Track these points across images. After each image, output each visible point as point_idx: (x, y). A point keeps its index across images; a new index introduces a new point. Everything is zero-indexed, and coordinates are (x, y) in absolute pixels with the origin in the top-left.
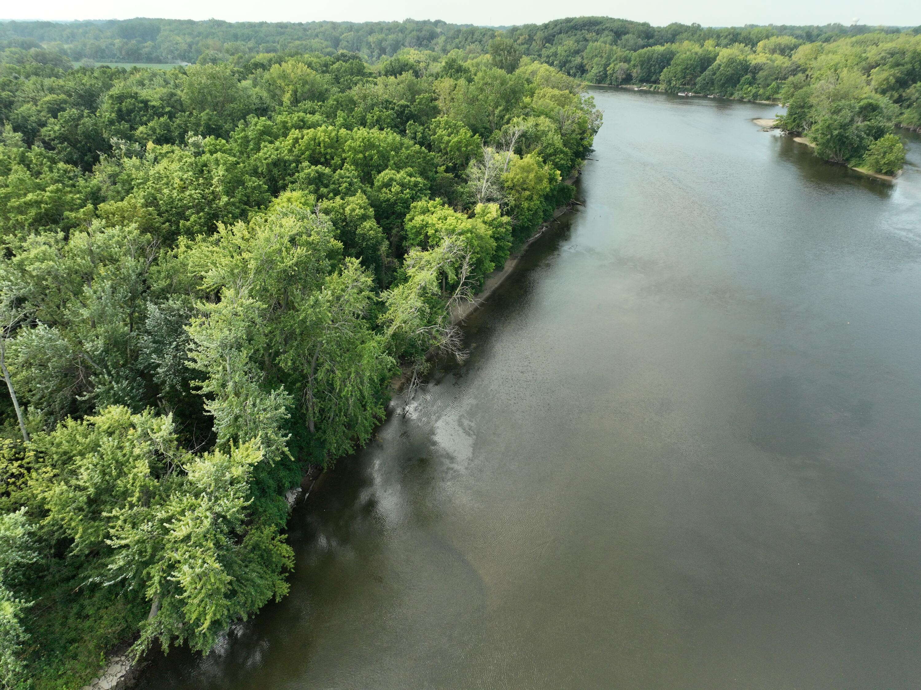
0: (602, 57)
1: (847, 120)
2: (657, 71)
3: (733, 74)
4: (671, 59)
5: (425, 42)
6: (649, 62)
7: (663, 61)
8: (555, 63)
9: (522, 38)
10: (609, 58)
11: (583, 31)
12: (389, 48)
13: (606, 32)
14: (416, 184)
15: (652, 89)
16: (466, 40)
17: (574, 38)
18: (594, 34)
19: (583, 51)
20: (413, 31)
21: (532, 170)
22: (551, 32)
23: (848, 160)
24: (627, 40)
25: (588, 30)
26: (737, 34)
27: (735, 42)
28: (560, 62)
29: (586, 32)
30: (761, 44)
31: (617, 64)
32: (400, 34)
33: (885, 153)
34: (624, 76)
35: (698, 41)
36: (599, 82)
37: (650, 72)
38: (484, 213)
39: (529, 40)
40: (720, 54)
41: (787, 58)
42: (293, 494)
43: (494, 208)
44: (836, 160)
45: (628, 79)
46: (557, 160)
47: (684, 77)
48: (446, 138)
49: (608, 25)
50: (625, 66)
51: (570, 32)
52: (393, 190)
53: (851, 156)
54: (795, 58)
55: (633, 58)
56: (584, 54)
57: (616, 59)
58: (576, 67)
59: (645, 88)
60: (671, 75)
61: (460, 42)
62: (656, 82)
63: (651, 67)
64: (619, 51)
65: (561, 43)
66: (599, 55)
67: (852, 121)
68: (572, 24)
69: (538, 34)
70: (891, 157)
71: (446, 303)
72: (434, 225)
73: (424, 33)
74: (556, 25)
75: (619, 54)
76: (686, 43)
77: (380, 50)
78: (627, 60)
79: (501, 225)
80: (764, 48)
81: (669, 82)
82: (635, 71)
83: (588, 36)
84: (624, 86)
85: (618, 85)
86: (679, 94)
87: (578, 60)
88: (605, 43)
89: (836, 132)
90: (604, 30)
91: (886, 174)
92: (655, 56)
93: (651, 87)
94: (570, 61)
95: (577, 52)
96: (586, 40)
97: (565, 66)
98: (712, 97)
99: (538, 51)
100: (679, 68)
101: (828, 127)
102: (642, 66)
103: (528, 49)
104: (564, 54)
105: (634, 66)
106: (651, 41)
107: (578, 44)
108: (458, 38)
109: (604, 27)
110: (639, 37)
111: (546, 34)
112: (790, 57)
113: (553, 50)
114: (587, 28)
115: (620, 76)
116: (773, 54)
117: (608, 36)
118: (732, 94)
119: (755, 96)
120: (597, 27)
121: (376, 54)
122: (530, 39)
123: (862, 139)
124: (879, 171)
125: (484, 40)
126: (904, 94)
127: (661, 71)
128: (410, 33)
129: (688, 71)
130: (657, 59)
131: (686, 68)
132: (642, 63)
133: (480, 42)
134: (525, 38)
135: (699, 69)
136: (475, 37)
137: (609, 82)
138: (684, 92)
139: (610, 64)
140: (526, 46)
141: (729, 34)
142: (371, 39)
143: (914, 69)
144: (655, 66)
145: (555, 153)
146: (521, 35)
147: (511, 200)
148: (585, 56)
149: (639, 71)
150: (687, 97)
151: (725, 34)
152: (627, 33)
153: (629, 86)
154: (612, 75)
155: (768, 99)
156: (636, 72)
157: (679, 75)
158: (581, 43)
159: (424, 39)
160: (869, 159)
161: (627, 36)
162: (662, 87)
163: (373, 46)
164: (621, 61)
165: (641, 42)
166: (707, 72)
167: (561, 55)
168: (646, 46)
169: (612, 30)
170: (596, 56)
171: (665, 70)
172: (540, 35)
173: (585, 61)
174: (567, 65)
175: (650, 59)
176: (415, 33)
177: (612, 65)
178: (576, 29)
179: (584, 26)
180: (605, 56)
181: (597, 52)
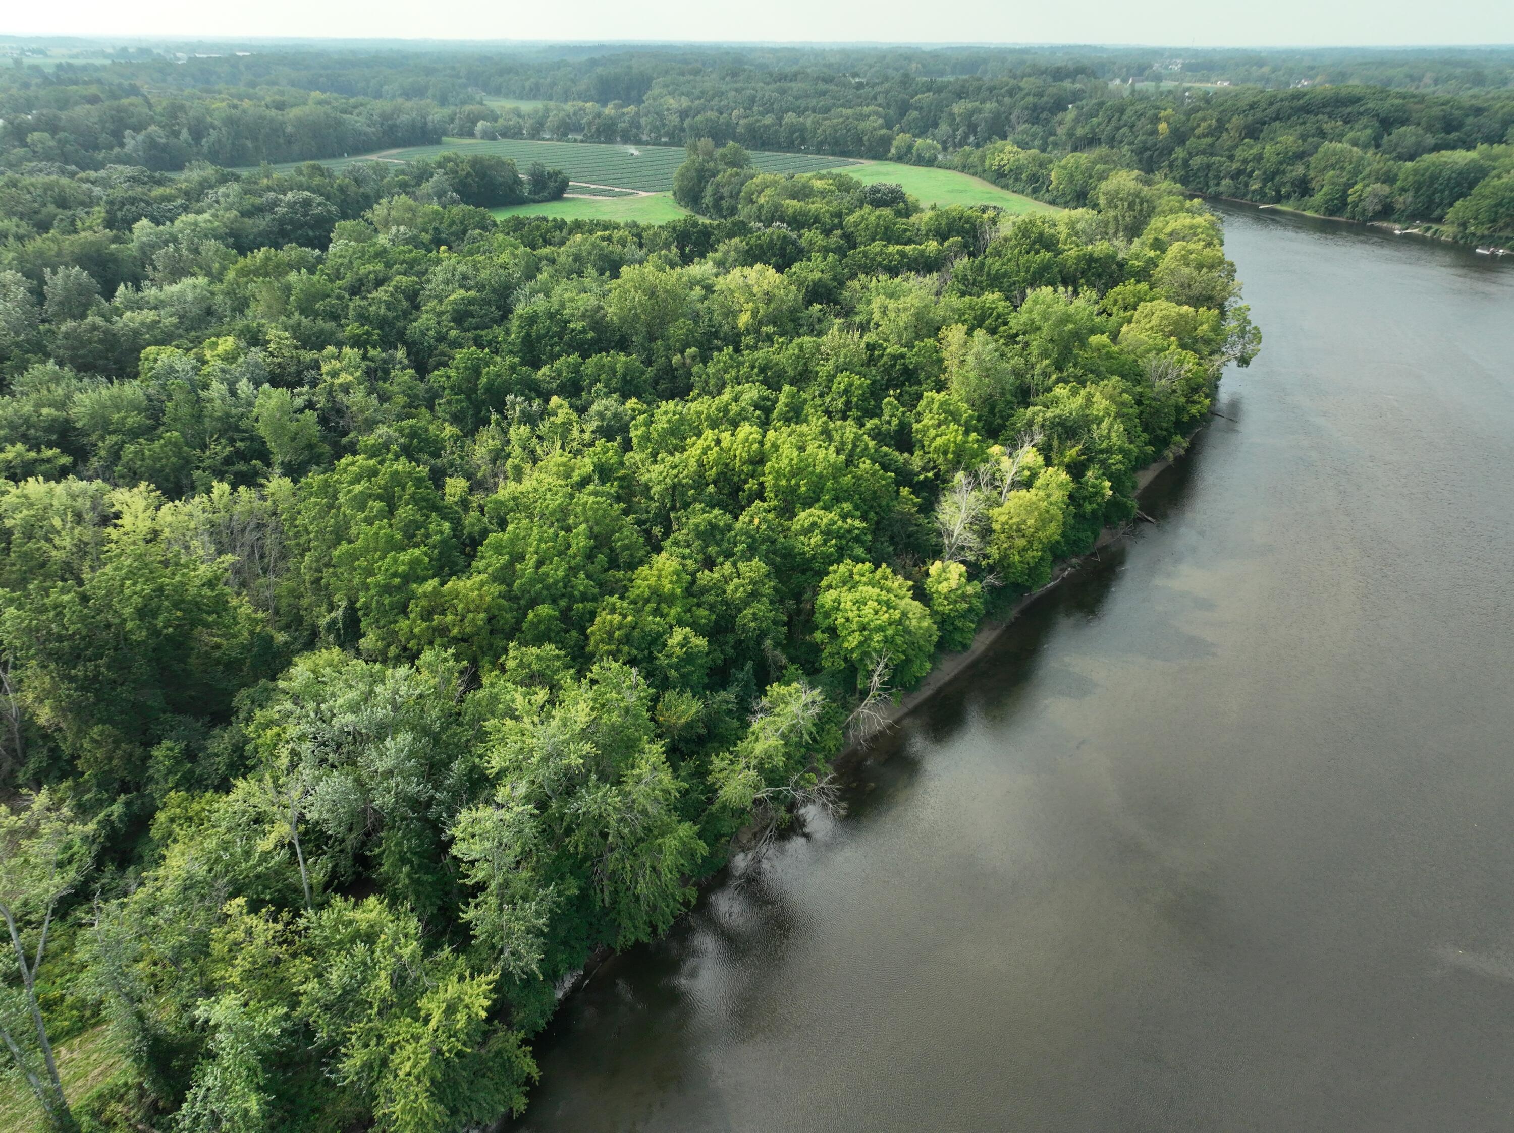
0: (1343, 169)
2: (1446, 202)
4: (1476, 182)
5: (1044, 115)
6: (1431, 185)
7: (1459, 184)
8: (1256, 173)
9: (1204, 125)
10: (1356, 172)
12: (983, 124)
13: (1364, 120)
15: (1428, 234)
16: (1109, 121)
17: (1300, 129)
18: (1340, 123)
19: (1311, 155)
20: (1028, 94)
22: (1259, 115)
24: (1402, 137)
25: (1330, 115)
28: (1265, 173)
29: (1326, 118)
31: (1368, 185)
32: (1006, 100)
34: (1379, 207)
36: (1332, 213)
37: (1431, 200)
38: (940, 579)
39: (1216, 128)
42: (572, 976)
43: (958, 572)
45: (1387, 211)
47: (1494, 221)
49: (1370, 105)
50: (1384, 189)
51: (1294, 118)
52: (813, 540)
55: (1401, 176)
56: (1312, 160)
57: (1369, 176)
58: (1293, 183)
59: (1415, 231)
60: (1468, 213)
61: (1099, 124)
62: (1440, 220)
63: (1433, 194)
64: (1377, 161)
65: (1272, 139)
66: (1338, 165)
68: (1301, 102)
69: (1235, 119)
71: (847, 716)
72: (846, 611)
73: (1045, 99)
74: (1271, 104)
75: (1375, 166)
77: (969, 126)
78: (1389, 178)
81: (1464, 225)
82: (1401, 199)
83: (1327, 127)
84: (1377, 224)
85: (1365, 222)
86: (1478, 250)
87: (1299, 170)
88: (1355, 142)
90: (1361, 114)
92: (1446, 174)
93: (1428, 229)
94: (1284, 172)
95: (1300, 156)
96: (1322, 134)
97: (1272, 179)
99: (1229, 150)
100: (1485, 203)
102: (1417, 190)
103: (1212, 145)
104: (1274, 159)
105: (1403, 190)
106: (1454, 135)
107: (1304, 140)
108: (1097, 116)
109: (1362, 109)
110: (1429, 128)
111: (1250, 118)
113: (1254, 151)
114: (1328, 110)
115: (1371, 205)
117: (1365, 127)
120: (1349, 110)
121: (960, 133)
122: (1220, 127)
125: (1139, 124)
127: (1451, 205)
128: (1024, 98)
129: (1501, 211)
130: (1450, 179)
131: (1500, 204)
132: (1418, 186)
133: (1131, 127)
134: (1210, 126)
136: (1125, 117)
137: (1348, 215)
138: (1488, 247)
139: (1356, 183)
140: (1209, 140)
142: (958, 108)
144: (1442, 191)
146: (1204, 119)
148: (1313, 165)
149: (1410, 200)
152: (1404, 122)
153: (1385, 225)
154: (1356, 205)
156: (1403, 201)
157: (1483, 216)
158: (1310, 140)
159: (1043, 110)
161: (1404, 128)
162: (1447, 231)
163: (958, 120)
164: (1377, 180)
165: (1428, 141)
167: (1269, 161)
168: (1437, 148)
169: (1377, 116)
170: (1333, 167)
171: (1458, 204)
172: (1237, 121)
173: (1312, 174)
174: (1277, 178)
175: (1433, 179)
176: (1030, 99)
177: (1357, 187)
178: (1308, 113)
179: (1324, 106)
180: (1349, 168)
181: (1333, 160)
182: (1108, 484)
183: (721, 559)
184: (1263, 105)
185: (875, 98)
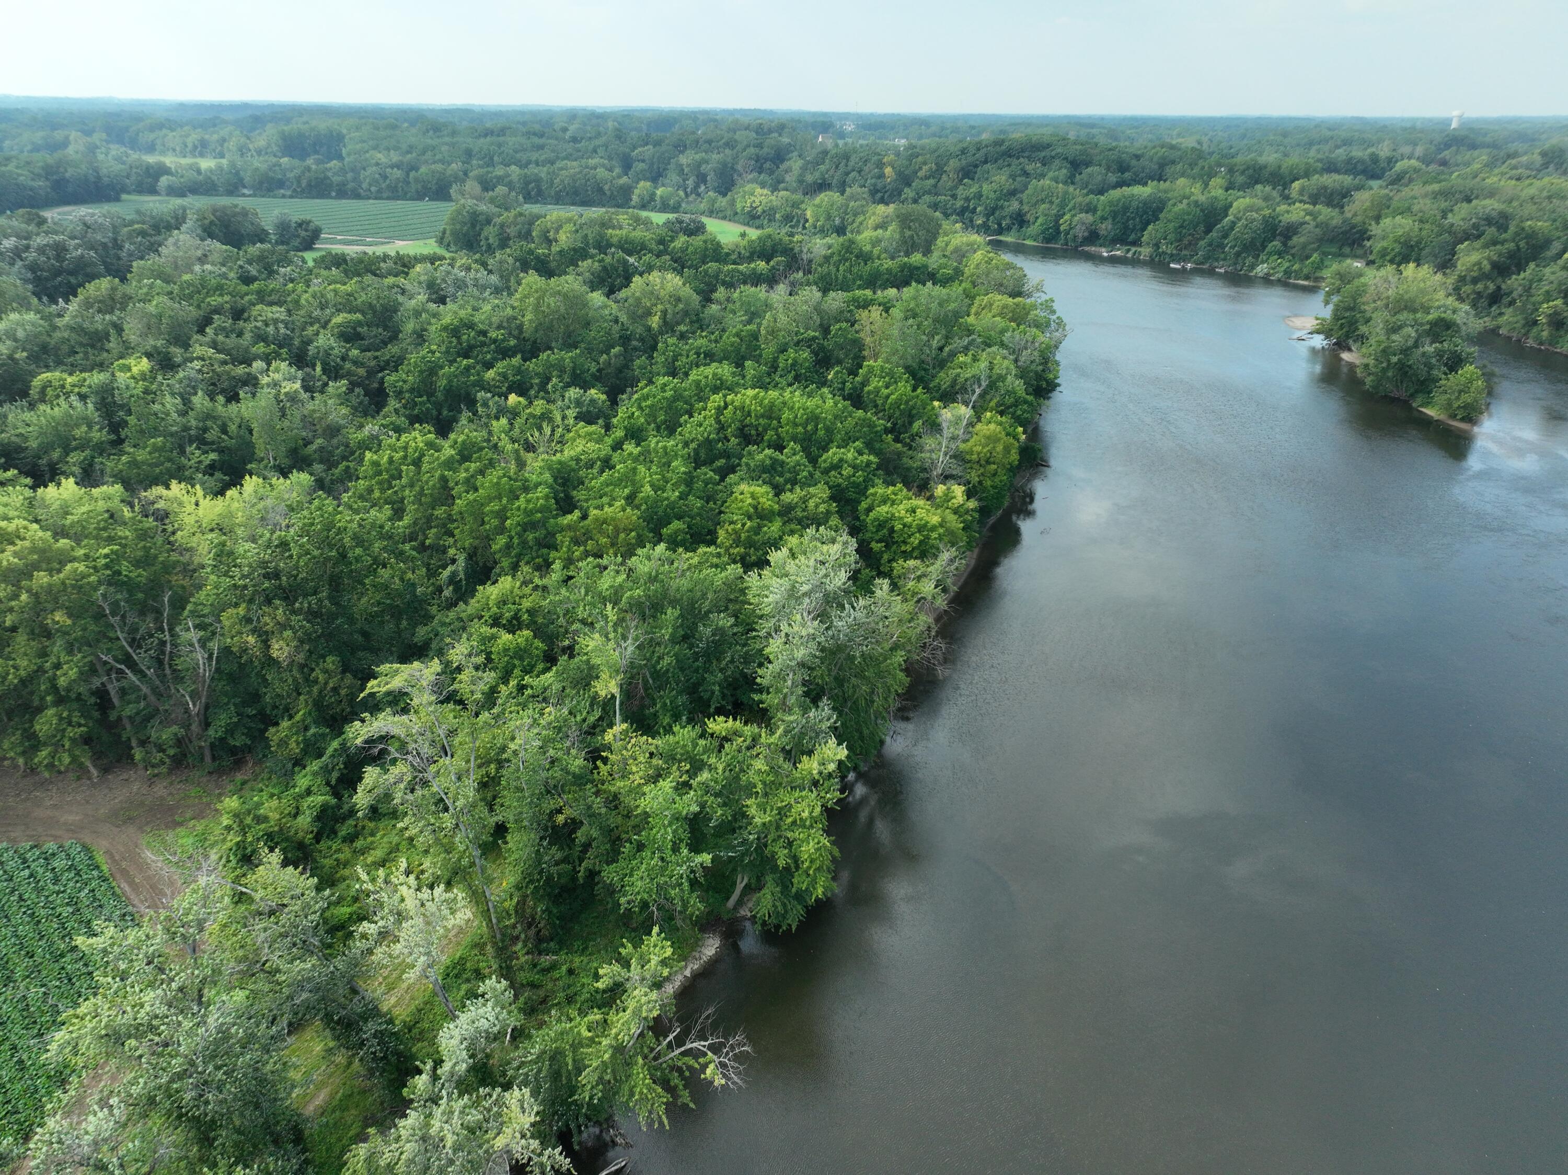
0: (1051, 203)
1: (1410, 343)
2: (1139, 227)
3: (1253, 238)
4: (1161, 209)
5: (767, 165)
6: (1125, 213)
7: (1146, 213)
8: (979, 209)
9: (925, 168)
10: (1063, 205)
11: (1022, 160)
12: (712, 174)
13: (1057, 162)
14: (868, 464)
15: (1130, 255)
16: (837, 167)
17: (1006, 171)
18: (1039, 165)
19: (1022, 192)
20: (748, 146)
21: (999, 440)
22: (970, 159)
23: (1412, 396)
24: (1091, 175)
25: (1029, 158)
26: (1260, 168)
27: (1257, 182)
29: (1026, 161)
30: (1296, 185)
31: (1075, 215)
32: (727, 151)
33: (1460, 392)
34: (1086, 234)
35: (1201, 177)
36: (1048, 240)
37: (1126, 227)
38: (948, 497)
39: (936, 171)
40: (1235, 204)
41: (1337, 210)
43: (959, 491)
44: (1395, 394)
45: (1093, 237)
46: (1019, 412)
47: (1180, 240)
48: (885, 392)
49: (1059, 150)
50: (1089, 218)
51: (1000, 162)
52: (844, 473)
53: (1417, 392)
54: (1349, 211)
55: (1100, 207)
56: (1024, 196)
57: (1074, 208)
58: (1011, 217)
59: (1118, 253)
60: (1159, 235)
61: (828, 171)
62: (1135, 243)
63: (1128, 220)
64: (1078, 196)
65: (986, 179)
66: (1047, 199)
67: (1416, 345)
68: (1003, 148)
69: (951, 162)
70: (1466, 398)
72: (901, 518)
73: (766, 150)
74: (979, 149)
75: (1080, 199)
76: (1182, 181)
77: (697, 177)
78: (1090, 209)
79: (967, 512)
80: (1302, 191)
81: (1157, 246)
82: (1103, 226)
83: (1029, 168)
84: (1086, 249)
85: (1077, 247)
86: (1172, 265)
87: (1014, 205)
88: (1056, 180)
89: (1394, 359)
90: (1054, 157)
91: (1463, 420)
92: (1134, 204)
93: (1128, 251)
94: (1002, 207)
95: (1013, 193)
96: (1026, 174)
97: (993, 214)
98: (1222, 271)
99: (950, 189)
100: (1171, 226)
101: (1384, 351)
102: (1114, 218)
103: (935, 186)
104: (992, 195)
105: (1103, 219)
106: (1127, 175)
107: (1014, 180)
108: (823, 163)
109: (1053, 153)
110: (1108, 169)
111: (964, 162)
112: (1342, 207)
113: (974, 190)
114: (1026, 154)
115: (1080, 233)
116: (1314, 204)
117: (1060, 168)
118: (1253, 267)
119: (1288, 273)
120: (1043, 154)
121: (690, 183)
122: (939, 171)
123: (1430, 367)
124: (1453, 416)
125: (866, 169)
126: (1503, 287)
127: (1144, 229)
128: (744, 150)
129: (1184, 231)
130: (1138, 208)
131: (1182, 226)
132: (1114, 215)
133: (859, 172)
134: (931, 169)
135: (1202, 228)
136: (851, 163)
137: (1062, 242)
138: (1178, 262)
139: (1064, 214)
140: (932, 181)
141: (1248, 168)
142: (684, 160)
143: (1519, 249)
144: (1133, 219)
145: (1016, 404)
146: (925, 163)
147: (974, 477)
148: (1025, 200)
149: (1110, 227)
150: (1184, 270)
151: (1242, 168)
152: (1088, 164)
153: (1093, 250)
154: (1067, 233)
155: (1307, 278)
156: (1105, 228)
157: (1170, 237)
158: (1018, 179)
159: (766, 160)
160: (1440, 398)
161: (1090, 170)
162: (1145, 252)
163: (686, 170)
164: (1081, 211)
165: (1112, 178)
166: (1214, 234)
167: (987, 198)
168: (1120, 184)
169: (1066, 159)
170: (1043, 201)
171: (1150, 227)
172: (953, 164)
173: (1026, 208)
174: (997, 213)
175: (1126, 209)
176: (752, 150)
177: (1067, 217)
178: (1010, 156)
179: (1023, 151)
180: (1057, 201)
181: (1043, 195)
182: (1020, 429)
183: (789, 486)
184: (972, 150)
185: (595, 151)
